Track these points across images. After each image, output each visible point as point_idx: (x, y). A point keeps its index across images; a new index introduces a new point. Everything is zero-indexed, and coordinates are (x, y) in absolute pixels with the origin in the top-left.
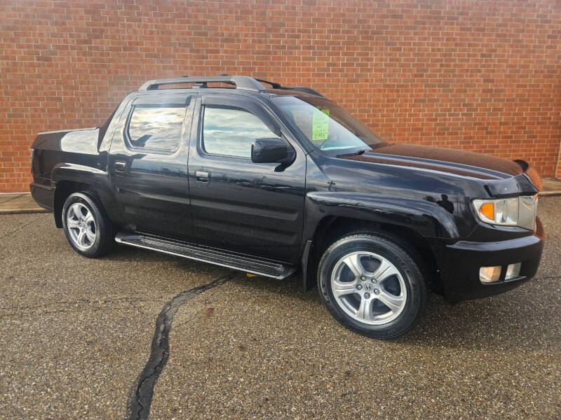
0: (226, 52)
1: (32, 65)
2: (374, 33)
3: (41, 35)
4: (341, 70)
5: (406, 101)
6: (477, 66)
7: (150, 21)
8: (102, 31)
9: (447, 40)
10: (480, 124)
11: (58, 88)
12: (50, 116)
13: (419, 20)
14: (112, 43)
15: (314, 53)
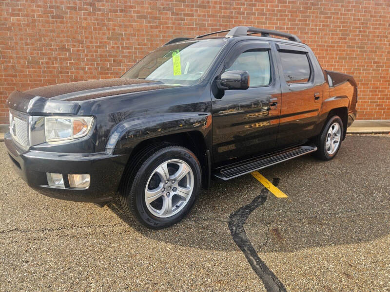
0: (199, 16)
1: (47, 22)
2: (312, 4)
5: (333, 58)
6: (385, 33)
9: (365, 12)
10: (384, 77)
11: (68, 41)
12: (61, 63)
14: (111, 5)
15: (266, 19)
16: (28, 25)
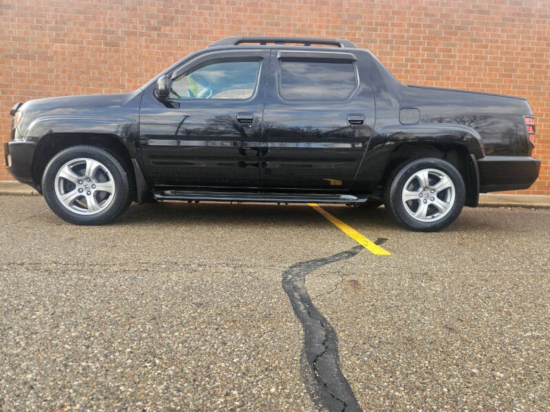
1: (98, 50)
2: (458, 28)
3: (111, 20)
4: (419, 67)
7: (222, 9)
8: (172, 18)
9: (539, 39)
11: (123, 75)
13: (507, 16)
14: (181, 30)
15: (392, 48)
16: (74, 54)
